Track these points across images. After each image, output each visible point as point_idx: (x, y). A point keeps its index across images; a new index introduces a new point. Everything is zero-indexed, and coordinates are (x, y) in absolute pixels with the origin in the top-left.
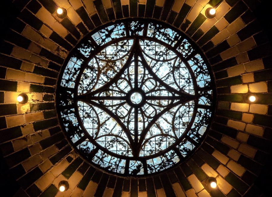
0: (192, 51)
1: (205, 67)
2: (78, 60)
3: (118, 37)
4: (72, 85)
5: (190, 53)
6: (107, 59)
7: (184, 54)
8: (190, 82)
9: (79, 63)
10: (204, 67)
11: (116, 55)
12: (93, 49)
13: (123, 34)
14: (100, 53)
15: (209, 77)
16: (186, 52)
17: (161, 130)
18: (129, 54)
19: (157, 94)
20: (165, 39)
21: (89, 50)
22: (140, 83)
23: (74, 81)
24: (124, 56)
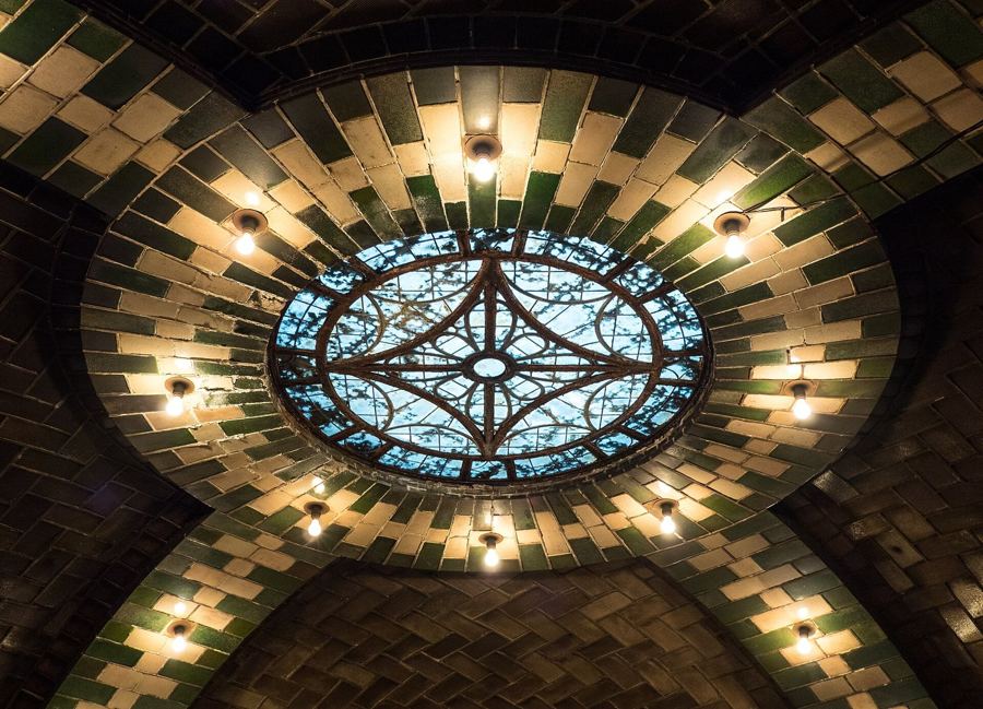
0: (659, 283)
1: (691, 314)
2: (319, 299)
3: (435, 253)
4: (307, 344)
5: (653, 288)
6: (403, 300)
7: (634, 289)
8: (644, 340)
9: (322, 304)
10: (687, 313)
11: (430, 290)
12: (359, 278)
13: (449, 246)
14: (383, 287)
15: (700, 331)
16: (641, 284)
17: (554, 418)
18: (468, 289)
19: (548, 361)
20: (581, 257)
21: (350, 279)
22: (500, 341)
23: (313, 337)
24: (455, 293)
